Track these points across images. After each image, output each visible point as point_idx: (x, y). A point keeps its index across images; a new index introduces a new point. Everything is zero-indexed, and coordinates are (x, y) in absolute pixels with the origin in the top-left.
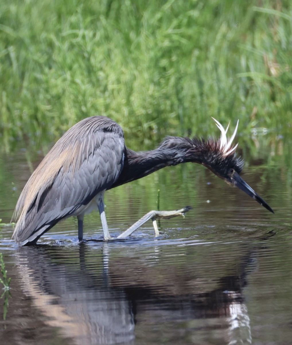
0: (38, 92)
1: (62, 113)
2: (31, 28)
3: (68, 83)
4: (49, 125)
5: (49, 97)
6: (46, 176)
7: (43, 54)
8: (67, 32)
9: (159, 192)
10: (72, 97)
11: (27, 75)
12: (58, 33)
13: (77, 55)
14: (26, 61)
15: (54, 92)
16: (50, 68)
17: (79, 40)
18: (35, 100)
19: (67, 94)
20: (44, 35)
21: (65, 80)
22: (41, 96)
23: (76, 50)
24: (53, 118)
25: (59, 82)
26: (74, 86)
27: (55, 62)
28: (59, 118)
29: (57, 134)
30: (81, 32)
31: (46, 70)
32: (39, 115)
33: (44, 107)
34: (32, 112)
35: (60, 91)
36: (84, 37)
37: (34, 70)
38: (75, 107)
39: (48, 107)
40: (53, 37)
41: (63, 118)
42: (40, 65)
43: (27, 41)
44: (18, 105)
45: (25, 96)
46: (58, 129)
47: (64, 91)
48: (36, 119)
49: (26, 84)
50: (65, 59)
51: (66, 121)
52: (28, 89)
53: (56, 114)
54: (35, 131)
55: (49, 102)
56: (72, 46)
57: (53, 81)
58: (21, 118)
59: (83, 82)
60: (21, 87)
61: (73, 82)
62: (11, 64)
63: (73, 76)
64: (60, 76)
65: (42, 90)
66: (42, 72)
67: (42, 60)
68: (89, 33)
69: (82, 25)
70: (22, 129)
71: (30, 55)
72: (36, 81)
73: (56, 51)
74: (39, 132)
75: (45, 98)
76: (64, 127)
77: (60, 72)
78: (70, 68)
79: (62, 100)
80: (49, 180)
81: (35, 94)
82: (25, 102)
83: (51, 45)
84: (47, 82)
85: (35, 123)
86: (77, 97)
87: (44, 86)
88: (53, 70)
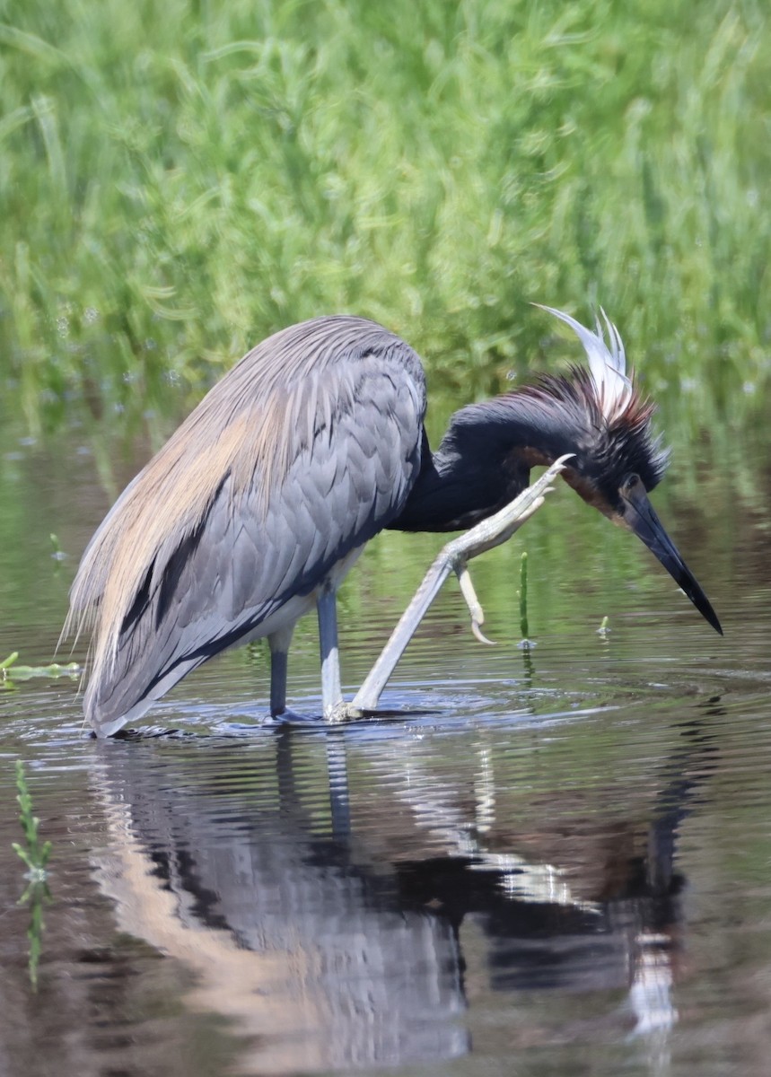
0: (132, 243)
1: (208, 310)
2: (106, 38)
3: (225, 212)
4: (170, 348)
5: (164, 258)
6: (177, 504)
7: (143, 122)
8: (220, 45)
9: (525, 560)
10: (241, 258)
11: (95, 189)
12: (192, 50)
13: (255, 121)
14: (92, 142)
15: (182, 242)
16: (169, 165)
17: (261, 70)
18: (120, 270)
19: (223, 247)
20: (146, 59)
21: (215, 203)
22: (141, 256)
23: (250, 106)
24: (179, 325)
25: (198, 207)
26: (245, 223)
27: (184, 144)
28: (201, 325)
29: (193, 375)
30: (265, 49)
31: (157, 172)
32: (136, 317)
33: (150, 291)
34: (113, 306)
35: (204, 241)
36: (275, 63)
37: (116, 172)
38: (250, 290)
39: (165, 292)
40: (176, 63)
41: (213, 325)
42: (136, 157)
43: (94, 77)
44: (69, 285)
45: (90, 257)
46: (197, 362)
47: (214, 240)
48: (127, 328)
49: (91, 216)
50: (215, 136)
51: (223, 336)
52: (97, 233)
53: (188, 315)
54: (122, 368)
55: (167, 274)
56: (238, 94)
57: (177, 208)
58: (76, 326)
59: (272, 208)
60: (77, 227)
61: (242, 209)
62: (42, 155)
63: (240, 191)
64: (201, 190)
65: (142, 238)
66: (143, 178)
67: (142, 143)
68: (293, 52)
69: (269, 25)
70: (81, 364)
71: (102, 126)
72: (124, 206)
73: (188, 110)
74: (135, 372)
75: (154, 262)
76: (216, 356)
77: (199, 179)
78: (232, 166)
79: (209, 269)
80: (186, 518)
81: (120, 250)
82: (90, 277)
83: (170, 90)
84: (159, 210)
85: (122, 341)
86: (254, 258)
87: (150, 223)
88: (179, 172)
